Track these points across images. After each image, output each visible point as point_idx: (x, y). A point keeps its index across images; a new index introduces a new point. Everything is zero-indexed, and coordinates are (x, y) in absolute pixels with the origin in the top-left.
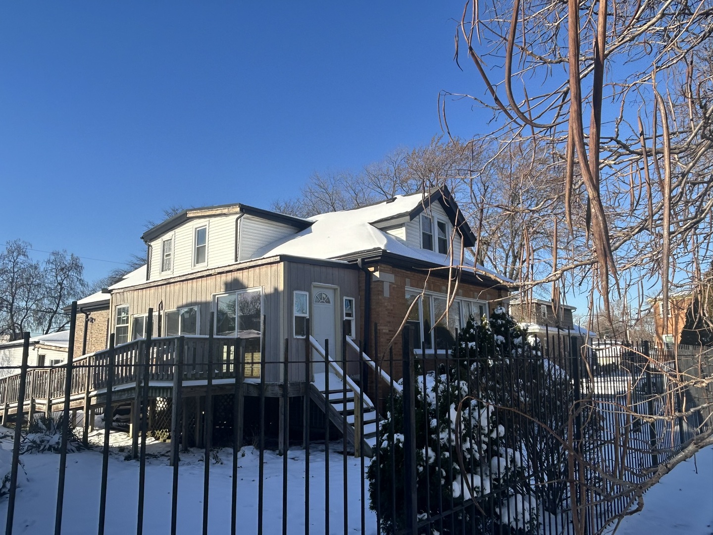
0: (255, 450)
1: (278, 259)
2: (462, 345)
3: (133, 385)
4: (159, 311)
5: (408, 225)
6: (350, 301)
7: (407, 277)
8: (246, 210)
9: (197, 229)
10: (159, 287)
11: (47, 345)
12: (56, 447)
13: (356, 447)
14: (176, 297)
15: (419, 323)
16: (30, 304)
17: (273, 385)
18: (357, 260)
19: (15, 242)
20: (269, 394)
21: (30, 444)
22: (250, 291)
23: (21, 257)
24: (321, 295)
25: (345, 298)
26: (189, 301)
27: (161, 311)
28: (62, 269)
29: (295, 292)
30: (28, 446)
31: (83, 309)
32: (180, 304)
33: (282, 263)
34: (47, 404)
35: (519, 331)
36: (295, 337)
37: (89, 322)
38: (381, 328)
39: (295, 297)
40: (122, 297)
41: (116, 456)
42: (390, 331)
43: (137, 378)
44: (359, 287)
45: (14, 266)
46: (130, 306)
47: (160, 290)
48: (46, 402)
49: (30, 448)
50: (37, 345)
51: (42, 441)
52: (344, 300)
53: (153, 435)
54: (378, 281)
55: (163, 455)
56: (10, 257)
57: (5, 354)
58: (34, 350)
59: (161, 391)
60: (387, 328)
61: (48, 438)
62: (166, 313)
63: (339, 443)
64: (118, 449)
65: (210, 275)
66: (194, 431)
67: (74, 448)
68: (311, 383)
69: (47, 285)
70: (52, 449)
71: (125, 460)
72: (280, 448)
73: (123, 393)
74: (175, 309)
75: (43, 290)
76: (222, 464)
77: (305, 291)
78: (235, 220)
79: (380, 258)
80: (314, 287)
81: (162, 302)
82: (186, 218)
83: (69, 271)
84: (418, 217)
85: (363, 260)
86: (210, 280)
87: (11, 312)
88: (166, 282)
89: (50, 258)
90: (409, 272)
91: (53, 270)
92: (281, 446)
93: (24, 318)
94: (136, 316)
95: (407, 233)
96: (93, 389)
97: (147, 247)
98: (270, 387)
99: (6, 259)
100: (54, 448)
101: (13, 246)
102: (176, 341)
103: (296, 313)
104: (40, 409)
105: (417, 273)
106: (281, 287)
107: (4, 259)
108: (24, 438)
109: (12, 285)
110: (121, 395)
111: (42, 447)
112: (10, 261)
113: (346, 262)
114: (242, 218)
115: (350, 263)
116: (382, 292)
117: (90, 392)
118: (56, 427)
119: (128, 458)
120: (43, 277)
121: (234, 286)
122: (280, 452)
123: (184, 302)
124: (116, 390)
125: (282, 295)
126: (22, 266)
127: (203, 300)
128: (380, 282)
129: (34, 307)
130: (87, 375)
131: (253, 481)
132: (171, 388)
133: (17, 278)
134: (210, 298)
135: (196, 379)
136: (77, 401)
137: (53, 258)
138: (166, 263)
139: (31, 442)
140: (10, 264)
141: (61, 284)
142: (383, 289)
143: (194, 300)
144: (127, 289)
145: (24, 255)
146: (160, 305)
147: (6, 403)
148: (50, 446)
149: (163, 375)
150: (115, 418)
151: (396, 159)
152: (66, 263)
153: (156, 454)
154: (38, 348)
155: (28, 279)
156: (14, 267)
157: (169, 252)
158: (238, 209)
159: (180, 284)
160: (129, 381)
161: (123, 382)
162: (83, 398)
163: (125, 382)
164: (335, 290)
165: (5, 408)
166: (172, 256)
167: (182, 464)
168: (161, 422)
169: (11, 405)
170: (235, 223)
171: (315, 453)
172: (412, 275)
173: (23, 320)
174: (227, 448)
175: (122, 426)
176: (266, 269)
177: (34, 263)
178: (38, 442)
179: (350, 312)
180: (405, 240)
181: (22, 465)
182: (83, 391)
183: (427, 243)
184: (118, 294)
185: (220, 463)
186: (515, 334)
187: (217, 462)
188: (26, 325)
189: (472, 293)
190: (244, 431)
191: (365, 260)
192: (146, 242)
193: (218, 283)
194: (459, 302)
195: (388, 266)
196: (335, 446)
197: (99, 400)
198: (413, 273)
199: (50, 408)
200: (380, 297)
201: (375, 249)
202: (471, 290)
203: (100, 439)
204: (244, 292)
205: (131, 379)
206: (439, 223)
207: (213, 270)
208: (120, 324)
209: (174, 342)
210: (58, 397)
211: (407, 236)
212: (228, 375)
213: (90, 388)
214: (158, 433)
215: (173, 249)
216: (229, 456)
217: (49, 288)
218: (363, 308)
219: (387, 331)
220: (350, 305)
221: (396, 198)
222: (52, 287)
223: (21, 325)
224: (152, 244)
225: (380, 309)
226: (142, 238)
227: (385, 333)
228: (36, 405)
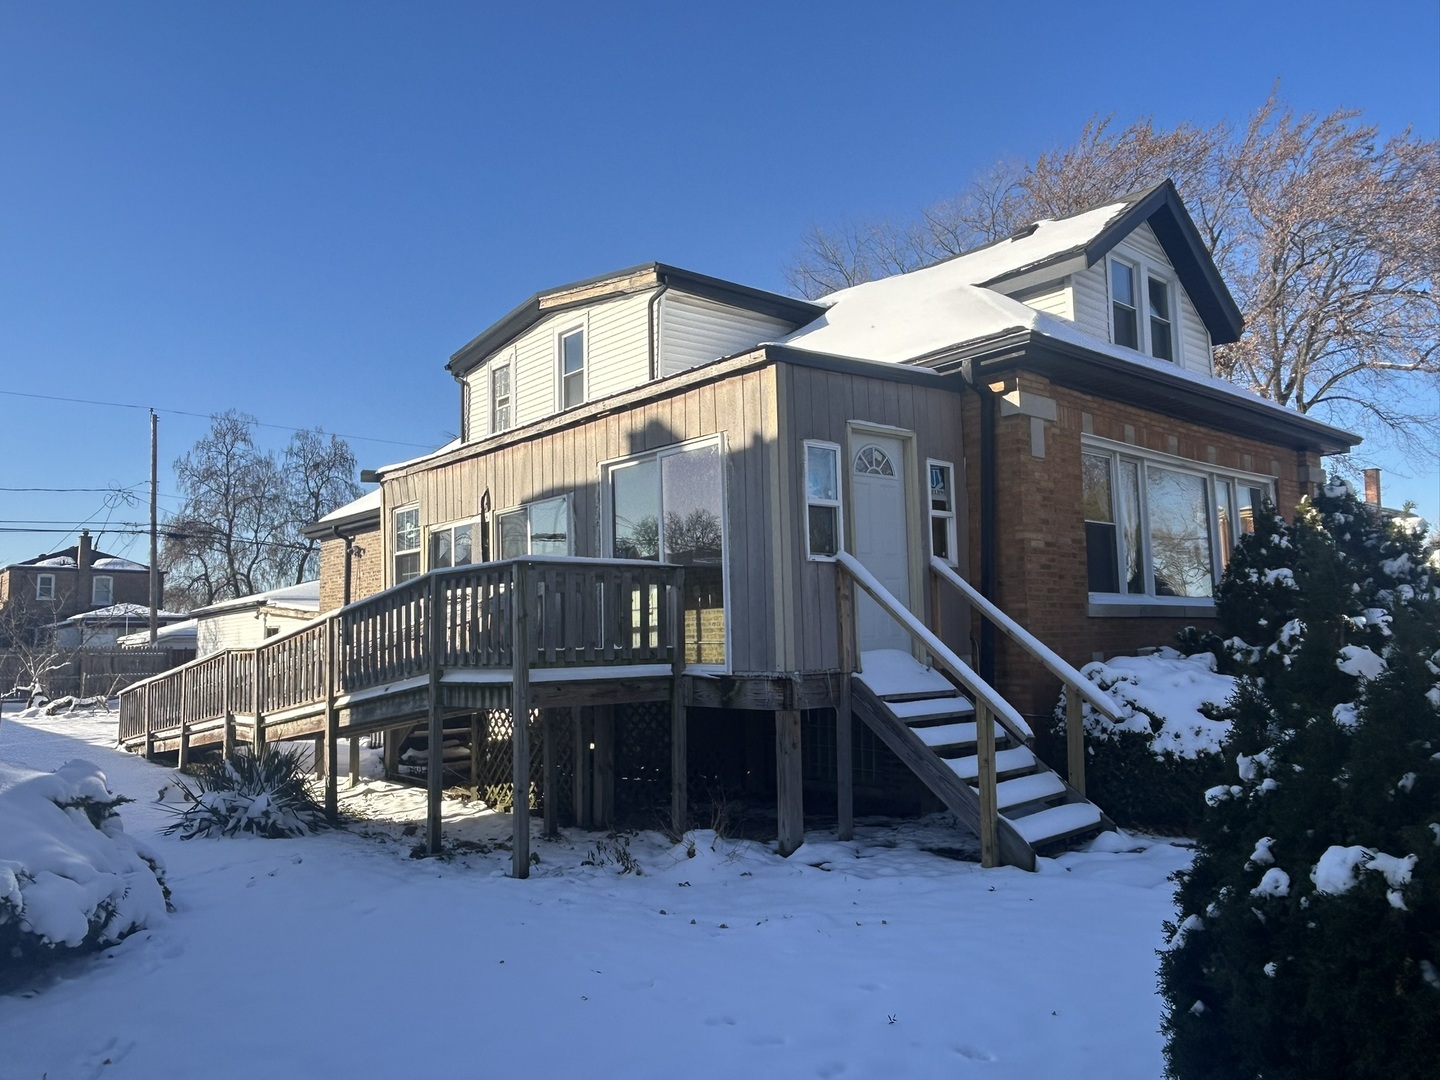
0: (719, 840)
1: (761, 355)
2: (1248, 576)
3: (424, 680)
4: (483, 514)
5: (1078, 283)
6: (943, 471)
7: (1085, 409)
8: (670, 277)
9: (564, 336)
10: (481, 458)
11: (280, 609)
12: (263, 823)
13: (983, 839)
14: (518, 476)
15: (1114, 526)
16: (262, 535)
17: (758, 679)
18: (960, 364)
19: (227, 414)
20: (748, 701)
21: (207, 815)
22: (690, 447)
23: (240, 446)
24: (871, 453)
25: (930, 462)
26: (548, 484)
27: (486, 514)
28: (316, 466)
29: (807, 443)
30: (203, 820)
31: (340, 528)
32: (528, 493)
33: (772, 368)
34: (256, 726)
35: (1396, 540)
36: (810, 557)
37: (353, 556)
38: (1027, 535)
39: (806, 457)
40: (404, 486)
41: (396, 846)
42: (1048, 544)
43: (432, 664)
44: (964, 436)
45: (228, 462)
46: (422, 507)
47: (482, 465)
48: (252, 720)
49: (205, 823)
50: (263, 609)
51: (233, 809)
52: (929, 468)
53: (482, 796)
54: (1017, 415)
55: (500, 846)
56: (220, 446)
57: (208, 629)
58: (257, 618)
59: (487, 695)
60: (1040, 536)
61: (245, 802)
62: (498, 516)
63: (926, 826)
64: (403, 828)
65: (593, 418)
66: (571, 790)
67: (302, 826)
68: (855, 675)
69: (290, 498)
70: (254, 826)
71: (411, 856)
72: (781, 836)
73: (404, 700)
74: (517, 507)
75: (283, 508)
76: (639, 873)
77: (830, 440)
78: (646, 304)
79: (1023, 353)
80: (855, 431)
81: (487, 492)
82: (538, 313)
83: (330, 469)
84: (1101, 262)
85: (975, 362)
86: (595, 431)
87: (228, 551)
88: (493, 446)
89: (292, 445)
90: (1089, 398)
91: (300, 469)
92: (784, 833)
93: (253, 563)
94: (434, 528)
95: (1077, 302)
96: (342, 691)
97: (460, 385)
98: (749, 686)
99: (213, 449)
100: (258, 824)
101: (222, 423)
102: (515, 569)
103: (812, 497)
104: (244, 737)
105: (1110, 399)
106: (771, 430)
107: (209, 450)
108: (197, 801)
109: (227, 499)
110: (400, 704)
111: (231, 823)
112: (221, 453)
113: (930, 371)
114: (663, 297)
115: (942, 374)
116: (1024, 444)
117: (336, 699)
118: (262, 778)
119: (418, 853)
120: (282, 483)
121: (653, 441)
122: (782, 844)
123: (538, 489)
124: (389, 692)
125: (774, 449)
126: (243, 462)
127: (580, 480)
128: (1020, 417)
129: (270, 539)
130: (328, 660)
131: (723, 926)
132: (508, 686)
133: (235, 485)
134: (594, 475)
135: (569, 664)
136: (313, 719)
137: (297, 444)
138: (501, 418)
139: (209, 811)
140: (220, 459)
141: (315, 495)
142: (1029, 436)
143: (558, 482)
144: (412, 470)
145: (244, 440)
146: (483, 499)
147: (184, 724)
148: (250, 821)
149: (489, 654)
150: (405, 757)
151: (995, 188)
152: (324, 454)
153: (485, 841)
154: (266, 615)
155: (255, 488)
156: (228, 465)
157: (506, 393)
158: (653, 277)
159: (525, 447)
160: (415, 671)
161: (402, 674)
162: (322, 713)
163: (406, 674)
164: (905, 441)
165: (183, 734)
166: (512, 403)
167: (541, 872)
168: (499, 767)
169: (194, 728)
170: (646, 312)
171: (872, 851)
172: (1096, 405)
173: (251, 566)
174: (650, 833)
175: (417, 775)
176: (729, 387)
177: (263, 455)
178: (223, 811)
179: (942, 498)
180: (1073, 320)
181: (159, 871)
182: (322, 696)
183: (1126, 331)
184: (394, 482)
185: (633, 873)
186: (1386, 548)
187: (627, 868)
188: (259, 577)
189: (1238, 455)
190: (688, 789)
191: (982, 363)
192: (457, 375)
193: (613, 435)
194: (1205, 480)
195: (1040, 379)
196: (920, 833)
197: (354, 717)
198: (1099, 400)
199: (261, 732)
200: (1022, 457)
201: (1008, 331)
202: (1236, 449)
203: (368, 803)
204: (678, 450)
205: (420, 668)
206: (1152, 282)
207: (600, 405)
208: (403, 549)
209: (511, 573)
210: (276, 710)
211: (1077, 310)
212: (646, 656)
213: (336, 688)
214: (492, 792)
215: (512, 386)
216: (655, 852)
217: (295, 503)
218: (977, 488)
219: (1041, 545)
220: (943, 481)
221: (1036, 226)
222: (300, 501)
223: (248, 577)
224: (470, 379)
225: (1023, 489)
226: (449, 367)
227: (1035, 550)
228: (237, 727)
